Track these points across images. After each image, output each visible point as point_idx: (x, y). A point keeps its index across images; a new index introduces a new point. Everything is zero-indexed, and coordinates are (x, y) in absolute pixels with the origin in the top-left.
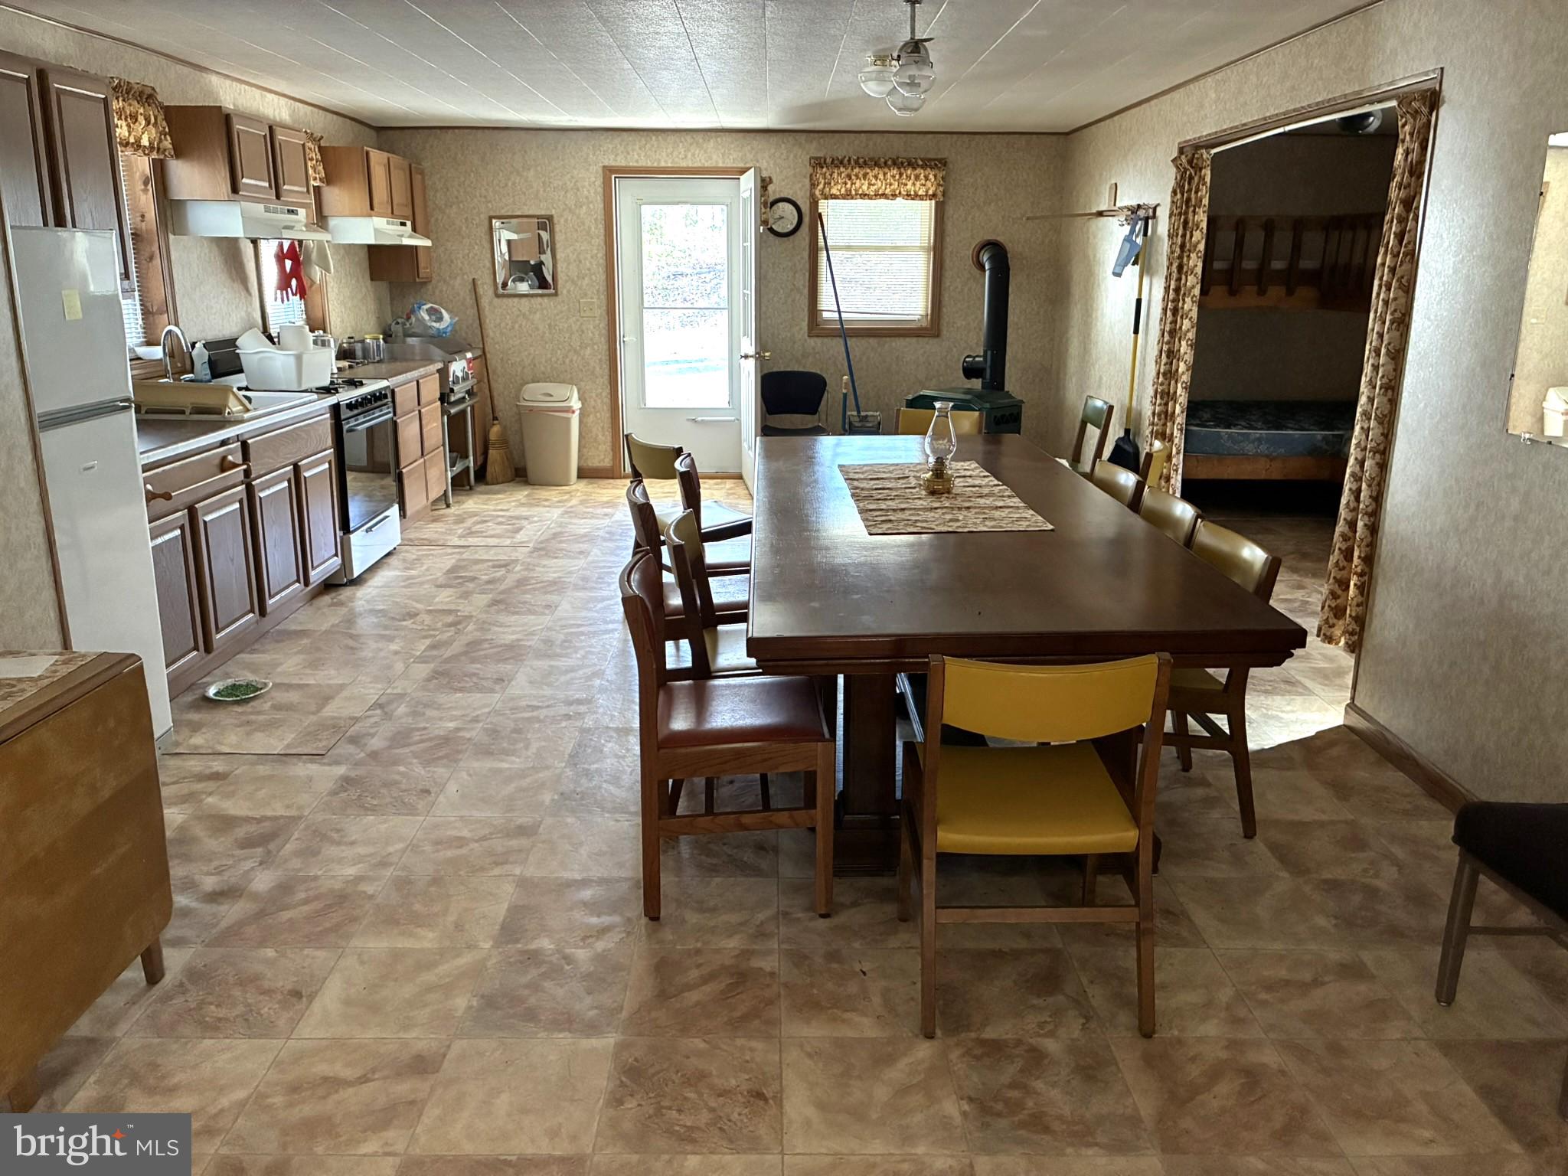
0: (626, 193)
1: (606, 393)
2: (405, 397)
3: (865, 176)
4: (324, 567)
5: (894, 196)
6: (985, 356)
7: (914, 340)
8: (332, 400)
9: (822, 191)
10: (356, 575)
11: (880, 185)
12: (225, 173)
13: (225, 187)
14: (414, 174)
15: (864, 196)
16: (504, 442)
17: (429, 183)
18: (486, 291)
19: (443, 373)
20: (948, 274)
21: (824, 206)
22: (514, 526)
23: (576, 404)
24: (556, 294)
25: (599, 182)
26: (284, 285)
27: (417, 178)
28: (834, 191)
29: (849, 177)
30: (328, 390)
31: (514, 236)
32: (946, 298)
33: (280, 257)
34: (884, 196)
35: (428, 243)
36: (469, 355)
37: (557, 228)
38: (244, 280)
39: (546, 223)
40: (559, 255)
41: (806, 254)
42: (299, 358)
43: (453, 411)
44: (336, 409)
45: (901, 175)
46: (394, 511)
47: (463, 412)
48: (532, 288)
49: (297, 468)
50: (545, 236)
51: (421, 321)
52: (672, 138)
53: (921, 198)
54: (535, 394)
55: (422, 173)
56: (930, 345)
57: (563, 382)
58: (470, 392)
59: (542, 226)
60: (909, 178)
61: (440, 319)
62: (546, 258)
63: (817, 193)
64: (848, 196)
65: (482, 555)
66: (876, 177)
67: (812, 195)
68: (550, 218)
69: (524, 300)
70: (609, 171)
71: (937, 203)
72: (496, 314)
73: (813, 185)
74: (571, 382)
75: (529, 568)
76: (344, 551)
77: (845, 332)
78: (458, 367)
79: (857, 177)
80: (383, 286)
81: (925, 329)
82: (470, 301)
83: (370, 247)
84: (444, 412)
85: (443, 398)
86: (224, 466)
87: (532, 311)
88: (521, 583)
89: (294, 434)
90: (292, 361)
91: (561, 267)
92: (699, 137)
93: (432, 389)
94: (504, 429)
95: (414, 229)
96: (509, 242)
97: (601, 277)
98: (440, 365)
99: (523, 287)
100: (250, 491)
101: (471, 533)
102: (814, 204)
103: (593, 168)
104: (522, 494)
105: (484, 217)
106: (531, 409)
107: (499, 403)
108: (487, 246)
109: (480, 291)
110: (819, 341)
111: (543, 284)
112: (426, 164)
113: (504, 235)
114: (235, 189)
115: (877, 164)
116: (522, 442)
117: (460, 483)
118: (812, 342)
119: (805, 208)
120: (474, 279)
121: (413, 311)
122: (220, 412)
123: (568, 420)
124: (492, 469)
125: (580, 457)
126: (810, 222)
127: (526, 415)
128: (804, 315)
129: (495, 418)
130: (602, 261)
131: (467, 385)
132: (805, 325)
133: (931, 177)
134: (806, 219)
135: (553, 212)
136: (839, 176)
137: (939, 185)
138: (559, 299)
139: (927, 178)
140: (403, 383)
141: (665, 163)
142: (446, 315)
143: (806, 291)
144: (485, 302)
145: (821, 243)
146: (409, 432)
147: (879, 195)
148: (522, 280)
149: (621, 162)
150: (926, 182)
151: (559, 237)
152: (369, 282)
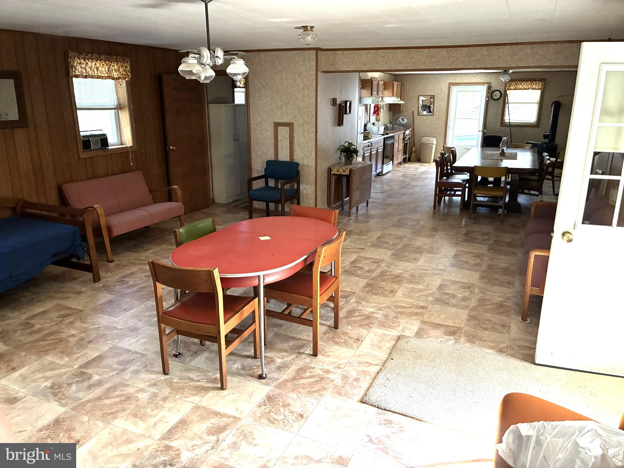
0: (454, 89)
1: (443, 140)
2: (396, 138)
3: (521, 84)
4: (379, 171)
5: (529, 89)
6: (550, 133)
7: (531, 128)
8: (384, 137)
9: (508, 88)
10: (384, 173)
11: (525, 86)
12: (370, 92)
13: (370, 94)
14: (402, 86)
15: (520, 89)
16: (415, 152)
17: (405, 88)
18: (416, 113)
19: (404, 133)
20: (543, 111)
21: (508, 92)
22: (417, 169)
23: (435, 142)
24: (433, 115)
25: (447, 86)
26: (374, 113)
27: (403, 87)
28: (512, 88)
29: (516, 84)
30: (383, 135)
31: (424, 99)
32: (542, 117)
33: (375, 107)
34: (526, 89)
35: (403, 102)
36: (410, 129)
37: (435, 98)
38: (367, 112)
39: (433, 97)
40: (435, 105)
41: (502, 105)
42: (378, 128)
43: (405, 142)
44: (384, 138)
45: (531, 83)
46: (391, 162)
47: (407, 143)
48: (427, 112)
49: (377, 150)
50: (432, 100)
51: (399, 121)
52: (468, 75)
53: (537, 89)
54: (425, 140)
55: (404, 85)
56: (535, 130)
57: (432, 137)
58: (409, 139)
59: (431, 98)
60: (534, 84)
61: (404, 121)
62: (432, 106)
63: (506, 88)
64: (515, 89)
65: (409, 173)
66: (524, 84)
67: (505, 89)
68: (434, 96)
69: (425, 116)
70: (450, 84)
71: (542, 91)
72: (417, 119)
73: (506, 86)
74: (434, 137)
75: (419, 176)
76: (382, 168)
77: (511, 126)
78: (407, 132)
79: (519, 84)
80: (391, 112)
81: (534, 125)
82: (411, 117)
83: (390, 104)
84: (403, 142)
85: (403, 139)
86: (369, 146)
87: (427, 119)
88: (417, 178)
89: (378, 142)
90: (377, 128)
91: (435, 108)
92: (475, 75)
93: (401, 137)
94: (416, 148)
95: (401, 99)
96: (422, 100)
97: (445, 111)
98: (403, 131)
99: (425, 113)
100: (371, 152)
101: (406, 170)
102: (506, 91)
103: (446, 83)
104: (419, 164)
105: (417, 96)
106: (423, 144)
107: (416, 142)
108: (417, 102)
109: (414, 114)
110: (503, 128)
111: (430, 112)
112: (405, 83)
113: (422, 98)
114: (372, 95)
115: (525, 81)
116: (420, 152)
117: (405, 161)
118: (501, 128)
119: (503, 92)
120: (413, 111)
121: (398, 119)
122: (368, 137)
123: (432, 146)
124: (412, 158)
125: (434, 157)
126: (504, 96)
127: (422, 145)
128: (500, 121)
129: (414, 146)
130: (446, 107)
131: (409, 137)
132: (499, 123)
133: (540, 84)
134: (503, 95)
135: (435, 94)
136: (513, 84)
137: (542, 86)
138: (434, 116)
139: (539, 84)
140: (396, 134)
141: (465, 81)
142: (405, 120)
143: (501, 115)
144: (415, 117)
145: (507, 101)
146: (396, 145)
147: (524, 89)
148: (425, 110)
149: (454, 81)
150: (540, 85)
151: (436, 100)
152: (388, 112)
